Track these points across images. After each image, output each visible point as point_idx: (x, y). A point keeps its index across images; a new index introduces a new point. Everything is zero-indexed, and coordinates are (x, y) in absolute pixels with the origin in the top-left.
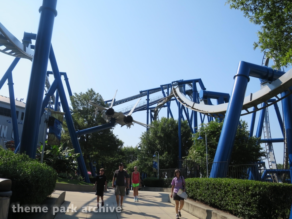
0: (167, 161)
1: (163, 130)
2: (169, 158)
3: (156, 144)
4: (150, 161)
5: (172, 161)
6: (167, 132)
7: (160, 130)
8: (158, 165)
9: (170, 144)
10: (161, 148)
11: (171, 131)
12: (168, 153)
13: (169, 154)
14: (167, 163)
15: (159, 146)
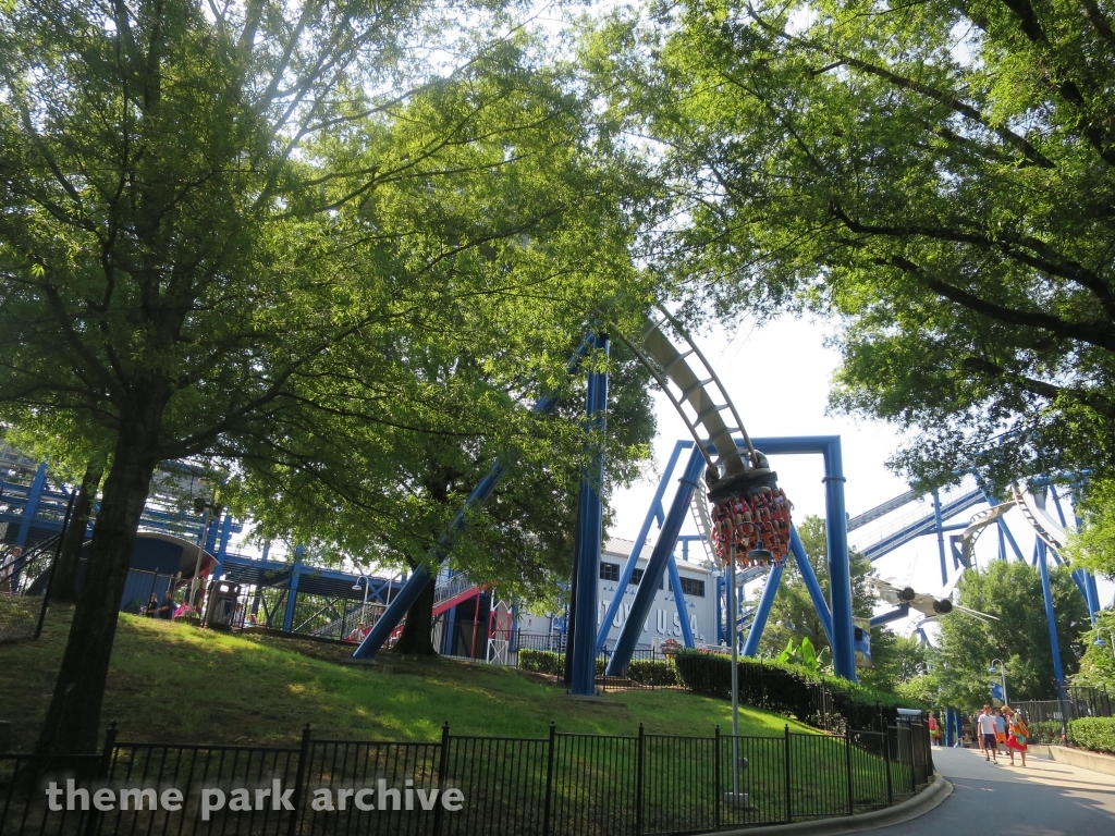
0: (1020, 679)
1: (998, 595)
2: (1026, 671)
3: (983, 633)
4: (972, 680)
5: (1036, 680)
6: (1011, 601)
7: (989, 596)
8: (1003, 691)
9: (1024, 633)
10: (998, 645)
11: (1021, 597)
12: (1021, 658)
13: (1023, 659)
14: (1021, 684)
15: (991, 639)
